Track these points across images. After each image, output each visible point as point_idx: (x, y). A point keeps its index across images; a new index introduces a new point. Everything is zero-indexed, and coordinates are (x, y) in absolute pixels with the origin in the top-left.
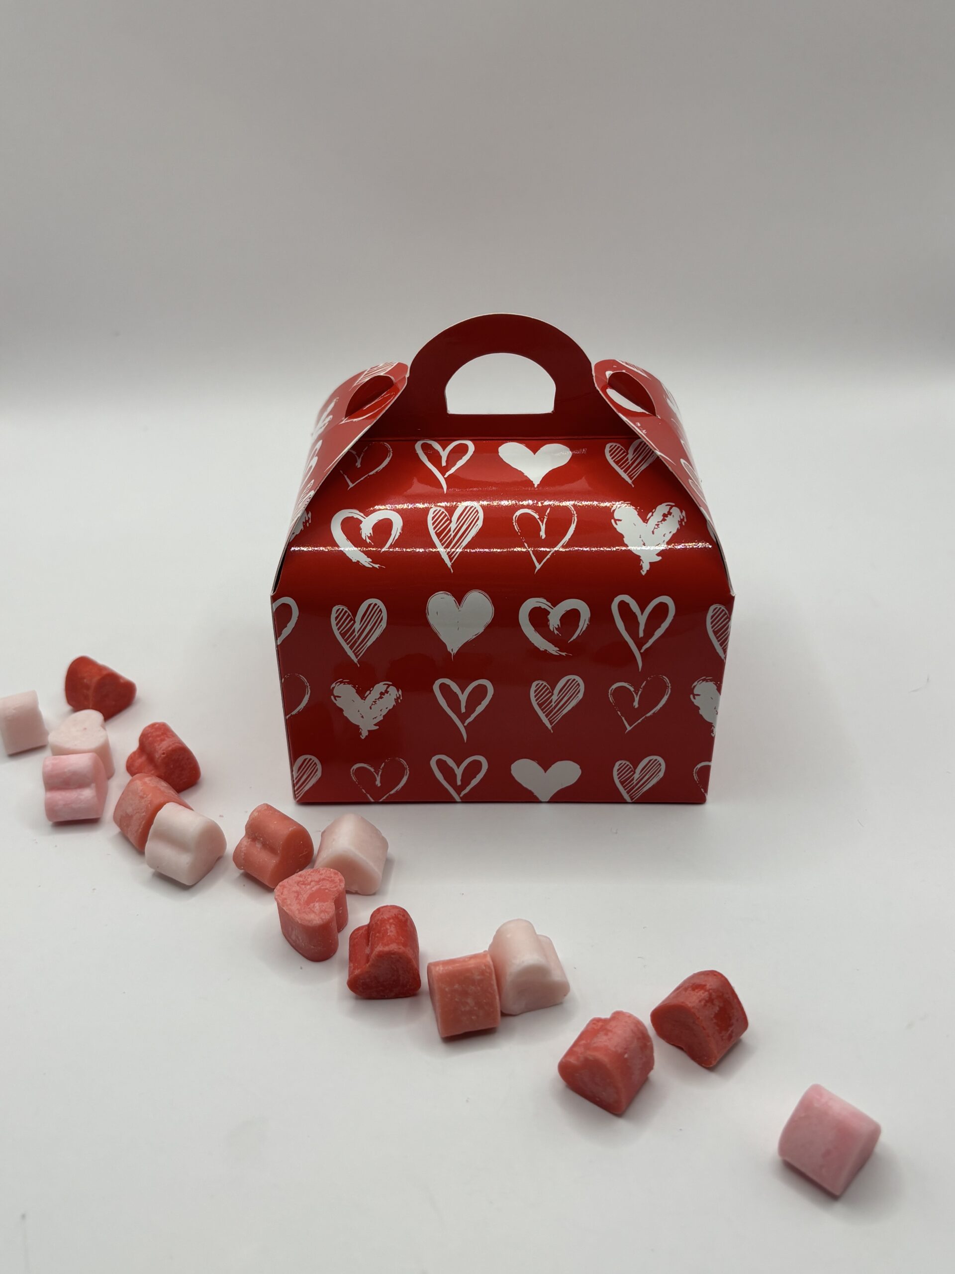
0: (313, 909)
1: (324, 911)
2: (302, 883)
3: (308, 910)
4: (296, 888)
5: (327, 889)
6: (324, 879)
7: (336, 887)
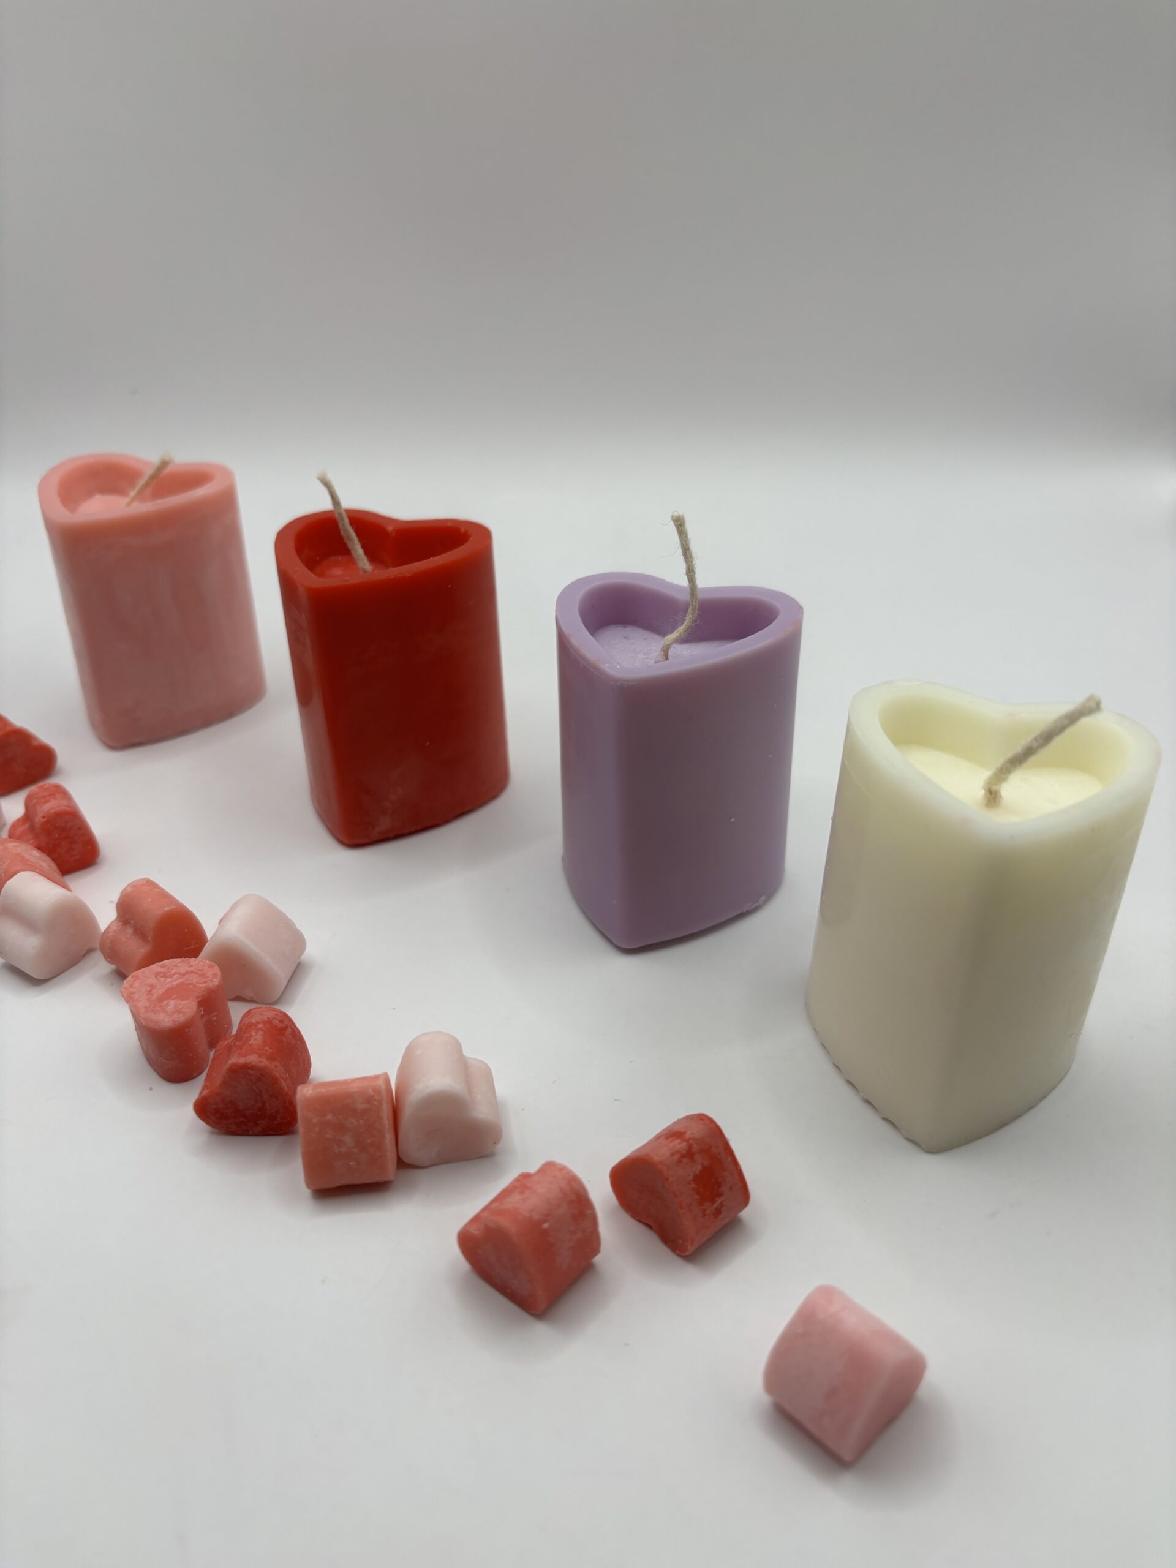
0: (165, 1008)
1: (179, 1012)
2: (162, 975)
3: (159, 1008)
4: (153, 981)
5: (192, 984)
6: (192, 972)
7: (205, 982)
